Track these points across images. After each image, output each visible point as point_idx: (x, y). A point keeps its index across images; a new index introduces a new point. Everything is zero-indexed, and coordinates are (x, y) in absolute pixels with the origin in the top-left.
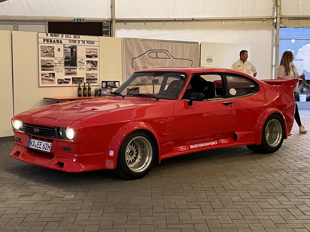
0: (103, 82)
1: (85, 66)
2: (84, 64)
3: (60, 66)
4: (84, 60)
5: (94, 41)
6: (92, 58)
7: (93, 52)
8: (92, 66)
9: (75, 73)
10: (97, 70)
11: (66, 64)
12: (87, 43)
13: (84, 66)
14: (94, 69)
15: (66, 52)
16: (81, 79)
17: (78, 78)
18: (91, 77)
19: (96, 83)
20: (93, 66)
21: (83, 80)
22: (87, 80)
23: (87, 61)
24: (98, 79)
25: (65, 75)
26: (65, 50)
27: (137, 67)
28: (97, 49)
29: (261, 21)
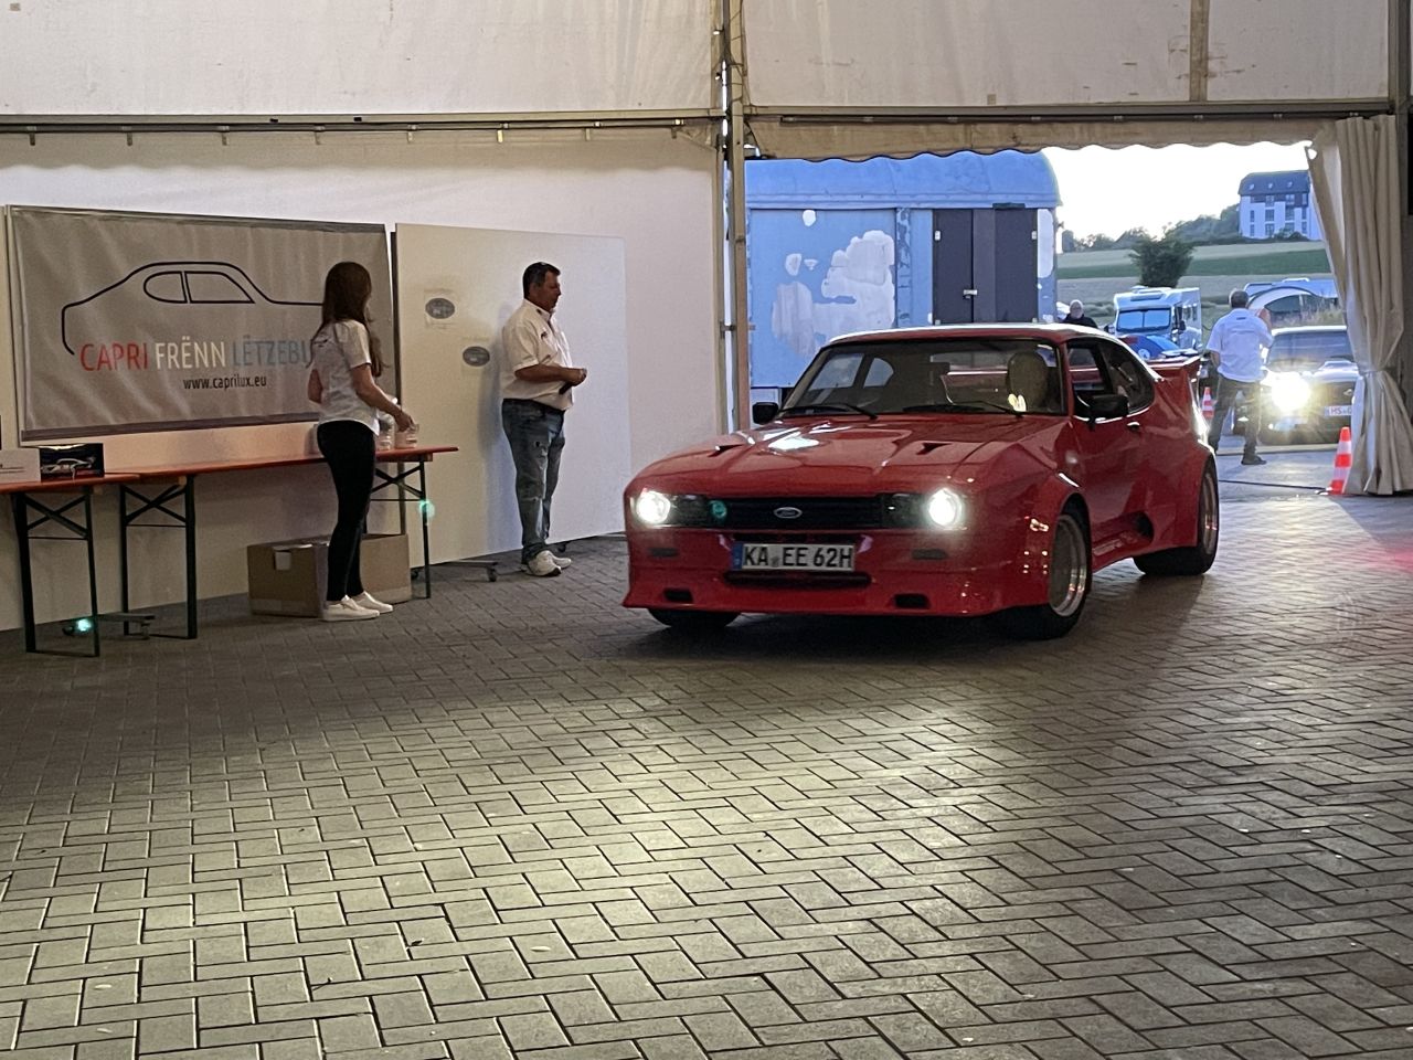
27: (92, 345)
29: (666, 132)
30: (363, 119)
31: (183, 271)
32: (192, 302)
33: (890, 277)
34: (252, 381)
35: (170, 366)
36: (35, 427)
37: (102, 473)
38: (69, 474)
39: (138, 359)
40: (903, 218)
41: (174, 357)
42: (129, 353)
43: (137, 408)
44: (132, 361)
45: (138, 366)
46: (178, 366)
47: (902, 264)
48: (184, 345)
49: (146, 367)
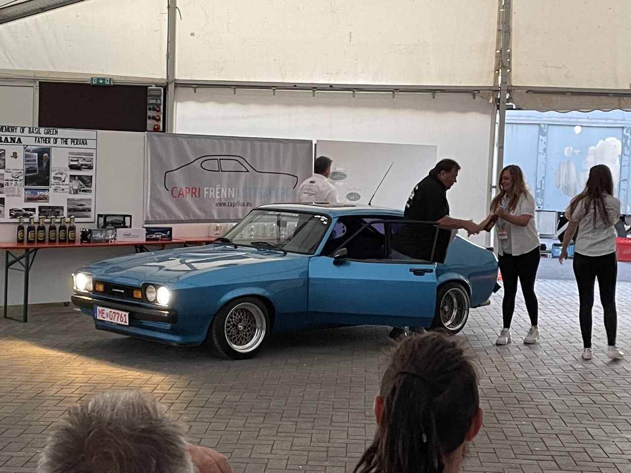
0: (99, 216)
1: (66, 185)
2: (64, 181)
3: (15, 185)
4: (64, 174)
5: (86, 140)
6: (81, 170)
7: (85, 160)
8: (81, 185)
9: (46, 198)
10: (91, 192)
11: (28, 181)
12: (72, 142)
13: (63, 185)
14: (83, 191)
15: (28, 159)
16: (57, 210)
17: (50, 207)
18: (77, 205)
19: (87, 217)
20: (83, 186)
21: (61, 212)
22: (69, 210)
23: (71, 176)
24: (93, 210)
25: (25, 202)
26: (26, 156)
27: (176, 188)
28: (93, 153)
29: (470, 96)
30: (334, 86)
31: (220, 157)
32: (222, 171)
33: (618, 161)
34: (246, 204)
35: (210, 197)
36: (150, 219)
37: (171, 240)
38: (157, 239)
39: (196, 194)
40: (627, 132)
41: (213, 193)
42: (192, 191)
43: (194, 214)
44: (193, 195)
45: (196, 197)
46: (214, 197)
47: (625, 155)
48: (217, 188)
49: (199, 197)
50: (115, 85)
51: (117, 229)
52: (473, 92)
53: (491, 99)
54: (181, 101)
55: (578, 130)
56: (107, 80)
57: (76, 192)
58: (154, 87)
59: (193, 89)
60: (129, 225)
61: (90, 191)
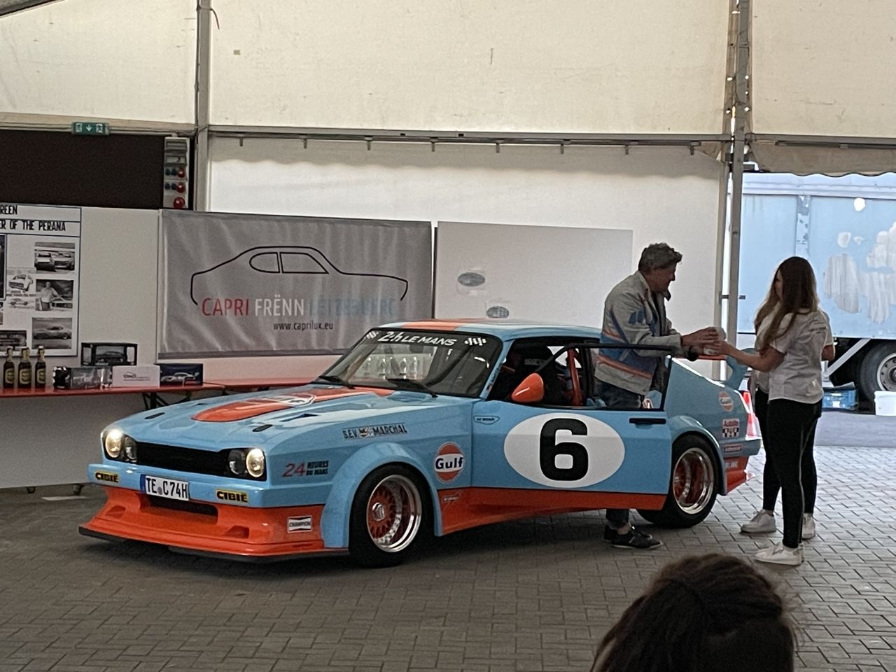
0: (85, 345)
1: (31, 295)
2: (27, 290)
4: (27, 278)
5: (64, 222)
6: (55, 271)
7: (62, 254)
8: (55, 296)
10: (72, 307)
12: (40, 227)
13: (26, 295)
14: (59, 305)
16: (17, 336)
17: (4, 332)
18: (49, 329)
19: (66, 347)
20: (59, 297)
21: (23, 339)
22: (35, 337)
23: (38, 281)
24: (74, 336)
27: (209, 299)
28: (74, 244)
29: (686, 150)
30: (465, 135)
31: (280, 253)
32: (283, 272)
34: (323, 326)
35: (265, 314)
36: (167, 351)
37: (201, 383)
38: (179, 383)
39: (242, 308)
41: (268, 308)
42: (236, 305)
43: (239, 342)
44: (238, 310)
45: (242, 314)
46: (270, 315)
48: (276, 300)
49: (247, 314)
50: (111, 135)
51: (114, 367)
52: (690, 143)
53: (720, 155)
54: (217, 160)
55: (859, 204)
56: (99, 127)
57: (47, 307)
58: (175, 138)
59: (238, 140)
60: (133, 360)
61: (70, 306)
